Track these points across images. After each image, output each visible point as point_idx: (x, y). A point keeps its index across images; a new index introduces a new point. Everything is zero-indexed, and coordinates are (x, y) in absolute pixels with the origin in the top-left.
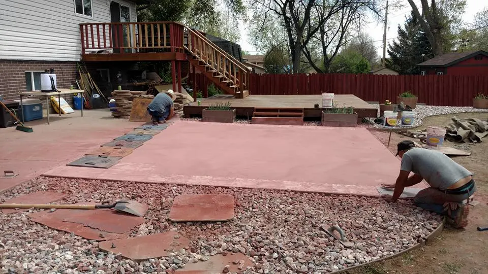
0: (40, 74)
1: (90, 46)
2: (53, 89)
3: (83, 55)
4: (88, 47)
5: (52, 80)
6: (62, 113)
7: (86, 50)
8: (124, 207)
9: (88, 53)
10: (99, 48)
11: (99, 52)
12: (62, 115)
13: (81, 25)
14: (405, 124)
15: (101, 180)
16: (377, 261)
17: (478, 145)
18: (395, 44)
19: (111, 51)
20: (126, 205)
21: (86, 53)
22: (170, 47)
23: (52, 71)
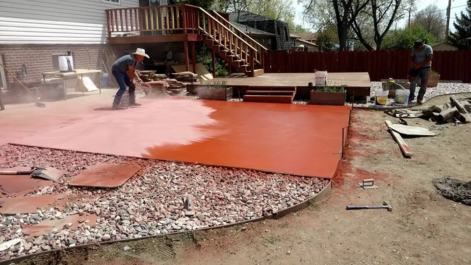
0: (57, 56)
1: (115, 30)
2: (70, 70)
3: (110, 38)
4: (113, 31)
5: (68, 61)
6: (86, 90)
7: (112, 33)
8: (40, 174)
9: (115, 36)
10: (123, 31)
11: (124, 35)
12: (85, 93)
13: (107, 11)
14: (398, 103)
15: (51, 149)
16: (202, 230)
17: (461, 125)
18: (463, 16)
19: (137, 34)
20: (43, 171)
21: (112, 36)
22: (182, 29)
23: (69, 54)
